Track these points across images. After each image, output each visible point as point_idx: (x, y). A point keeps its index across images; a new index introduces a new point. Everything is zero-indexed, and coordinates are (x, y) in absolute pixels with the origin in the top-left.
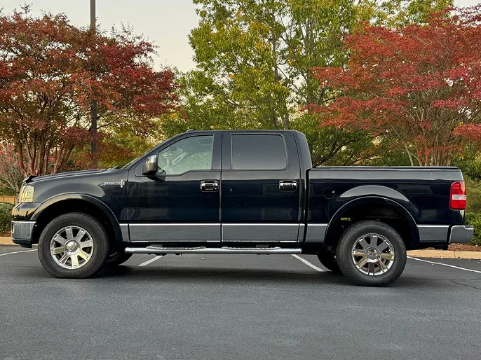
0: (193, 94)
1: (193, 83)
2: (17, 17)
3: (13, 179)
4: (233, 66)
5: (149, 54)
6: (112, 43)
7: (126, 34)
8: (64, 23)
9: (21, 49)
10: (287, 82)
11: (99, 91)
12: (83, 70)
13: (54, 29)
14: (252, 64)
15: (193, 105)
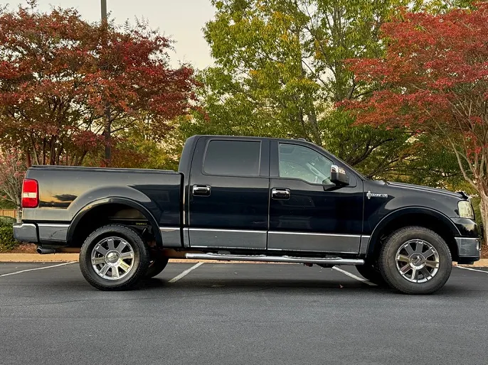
0: (210, 93)
1: (211, 81)
2: (23, 13)
3: (13, 191)
4: (254, 61)
5: (165, 50)
6: (127, 39)
7: (140, 29)
8: (74, 18)
9: (27, 48)
10: (313, 76)
11: (114, 92)
12: (98, 70)
13: (64, 25)
14: (275, 58)
15: (212, 106)
